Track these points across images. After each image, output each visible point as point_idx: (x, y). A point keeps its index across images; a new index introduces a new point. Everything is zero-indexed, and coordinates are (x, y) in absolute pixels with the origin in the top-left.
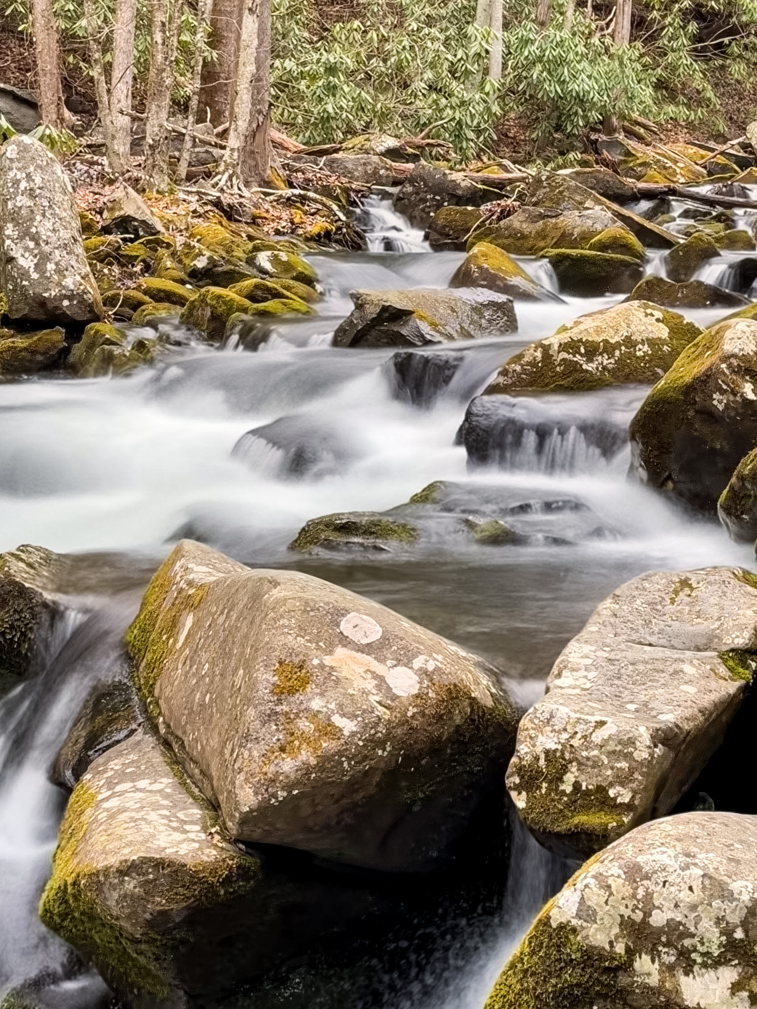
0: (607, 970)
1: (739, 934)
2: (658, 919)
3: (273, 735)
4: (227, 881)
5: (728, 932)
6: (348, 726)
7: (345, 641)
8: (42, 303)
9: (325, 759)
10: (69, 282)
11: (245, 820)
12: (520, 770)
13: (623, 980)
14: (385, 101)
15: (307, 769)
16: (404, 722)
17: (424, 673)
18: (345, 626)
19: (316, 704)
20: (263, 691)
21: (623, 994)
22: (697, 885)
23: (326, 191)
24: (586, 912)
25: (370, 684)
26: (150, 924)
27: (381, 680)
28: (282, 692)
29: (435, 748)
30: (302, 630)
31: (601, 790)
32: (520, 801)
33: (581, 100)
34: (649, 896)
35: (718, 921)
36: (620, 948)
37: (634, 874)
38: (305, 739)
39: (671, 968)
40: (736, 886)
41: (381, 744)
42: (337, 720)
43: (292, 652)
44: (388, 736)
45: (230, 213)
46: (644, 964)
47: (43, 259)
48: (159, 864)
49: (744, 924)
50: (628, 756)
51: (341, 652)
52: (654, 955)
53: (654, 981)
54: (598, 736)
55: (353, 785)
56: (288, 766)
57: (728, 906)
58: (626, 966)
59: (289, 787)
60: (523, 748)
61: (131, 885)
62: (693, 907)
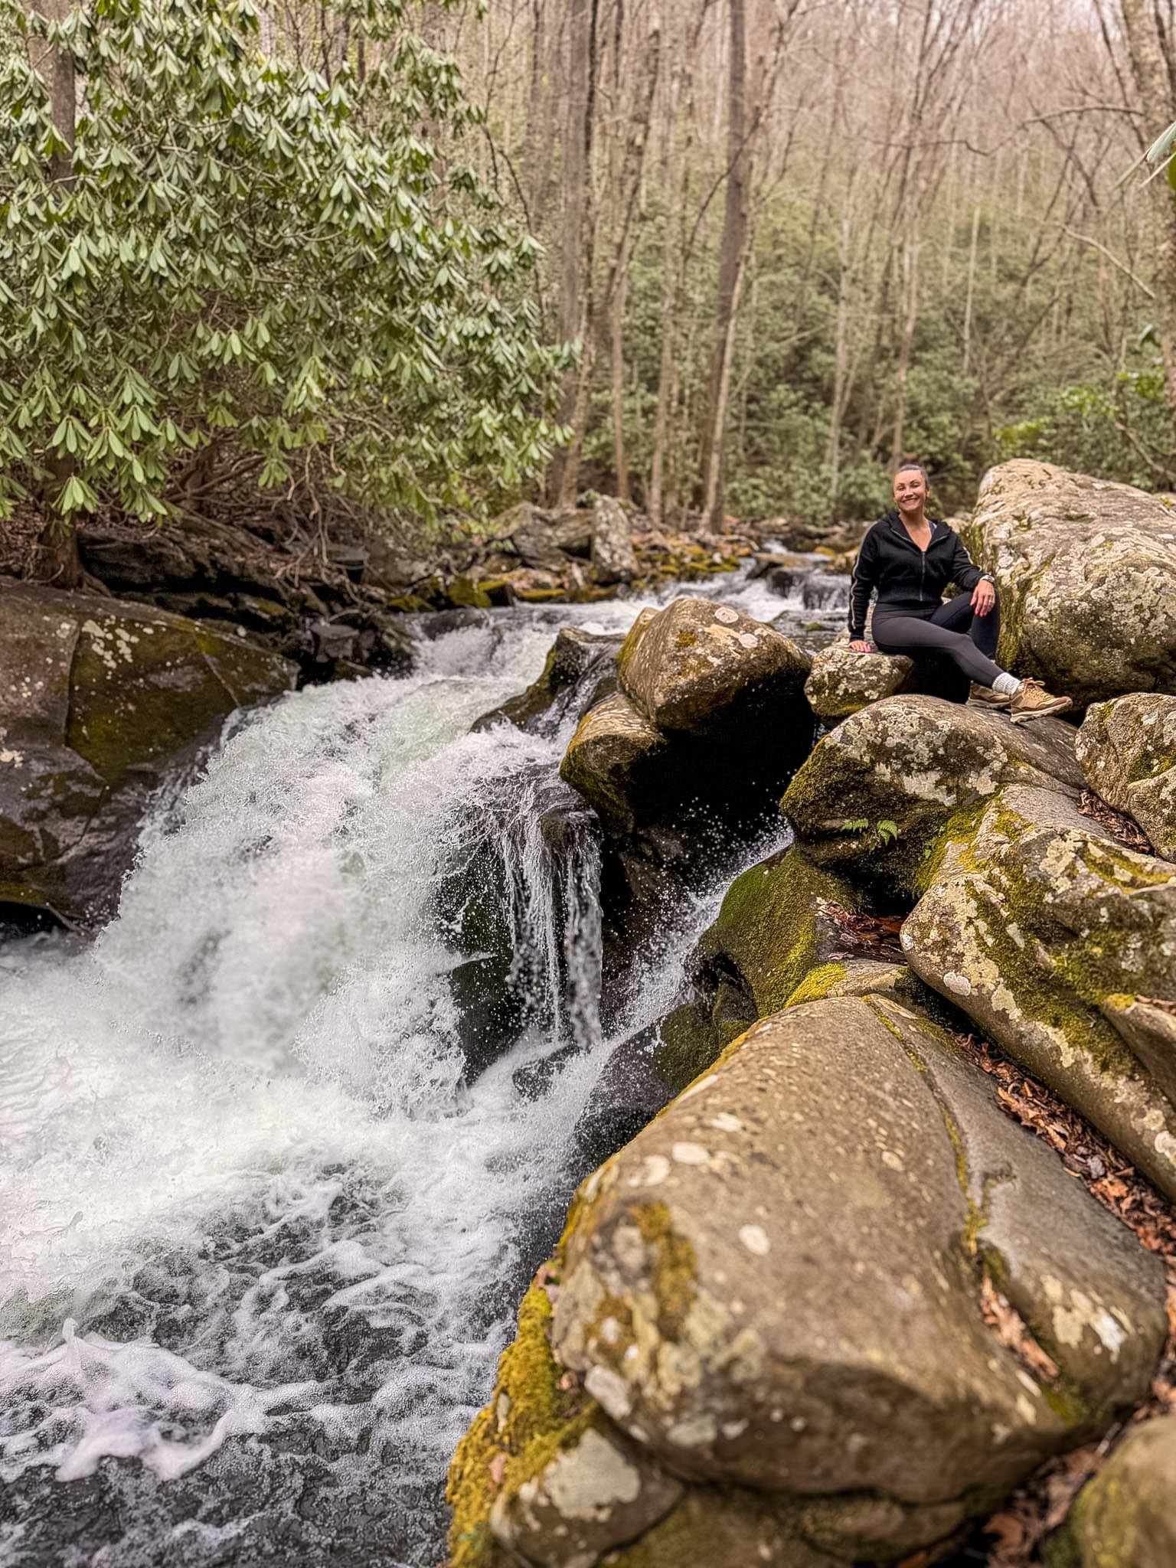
0: (858, 773)
1: (941, 752)
2: (891, 742)
3: (675, 667)
4: (651, 749)
5: (934, 751)
6: (716, 662)
7: (717, 621)
8: (612, 574)
9: (703, 679)
10: (625, 563)
11: (659, 712)
12: (813, 684)
13: (868, 778)
14: (782, 504)
15: (692, 683)
16: (748, 661)
17: (760, 636)
18: (718, 614)
19: (699, 651)
20: (671, 645)
21: (868, 787)
22: (915, 723)
23: (750, 538)
24: (846, 739)
25: (730, 642)
26: (611, 772)
27: (736, 641)
28: (680, 646)
29: (766, 678)
30: (693, 616)
31: (860, 692)
32: (813, 701)
33: (874, 502)
34: (885, 729)
35: (928, 744)
36: (866, 759)
37: (876, 717)
38: (692, 668)
39: (898, 772)
40: (940, 723)
41: (735, 672)
42: (710, 659)
43: (687, 626)
44: (739, 669)
45: (704, 545)
46: (881, 768)
47: (613, 552)
48: (614, 738)
49: (945, 745)
50: (877, 673)
51: (714, 626)
52: (888, 764)
53: (887, 778)
54: (859, 664)
55: (719, 696)
56: (682, 681)
57: (935, 735)
58: (870, 770)
59: (683, 693)
60: (815, 672)
61: (600, 749)
62: (913, 736)
